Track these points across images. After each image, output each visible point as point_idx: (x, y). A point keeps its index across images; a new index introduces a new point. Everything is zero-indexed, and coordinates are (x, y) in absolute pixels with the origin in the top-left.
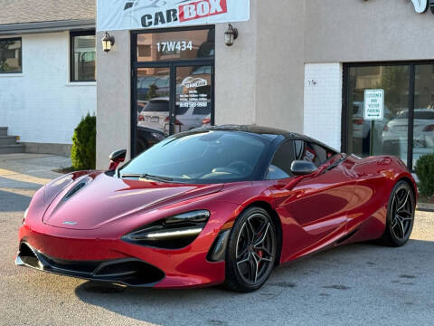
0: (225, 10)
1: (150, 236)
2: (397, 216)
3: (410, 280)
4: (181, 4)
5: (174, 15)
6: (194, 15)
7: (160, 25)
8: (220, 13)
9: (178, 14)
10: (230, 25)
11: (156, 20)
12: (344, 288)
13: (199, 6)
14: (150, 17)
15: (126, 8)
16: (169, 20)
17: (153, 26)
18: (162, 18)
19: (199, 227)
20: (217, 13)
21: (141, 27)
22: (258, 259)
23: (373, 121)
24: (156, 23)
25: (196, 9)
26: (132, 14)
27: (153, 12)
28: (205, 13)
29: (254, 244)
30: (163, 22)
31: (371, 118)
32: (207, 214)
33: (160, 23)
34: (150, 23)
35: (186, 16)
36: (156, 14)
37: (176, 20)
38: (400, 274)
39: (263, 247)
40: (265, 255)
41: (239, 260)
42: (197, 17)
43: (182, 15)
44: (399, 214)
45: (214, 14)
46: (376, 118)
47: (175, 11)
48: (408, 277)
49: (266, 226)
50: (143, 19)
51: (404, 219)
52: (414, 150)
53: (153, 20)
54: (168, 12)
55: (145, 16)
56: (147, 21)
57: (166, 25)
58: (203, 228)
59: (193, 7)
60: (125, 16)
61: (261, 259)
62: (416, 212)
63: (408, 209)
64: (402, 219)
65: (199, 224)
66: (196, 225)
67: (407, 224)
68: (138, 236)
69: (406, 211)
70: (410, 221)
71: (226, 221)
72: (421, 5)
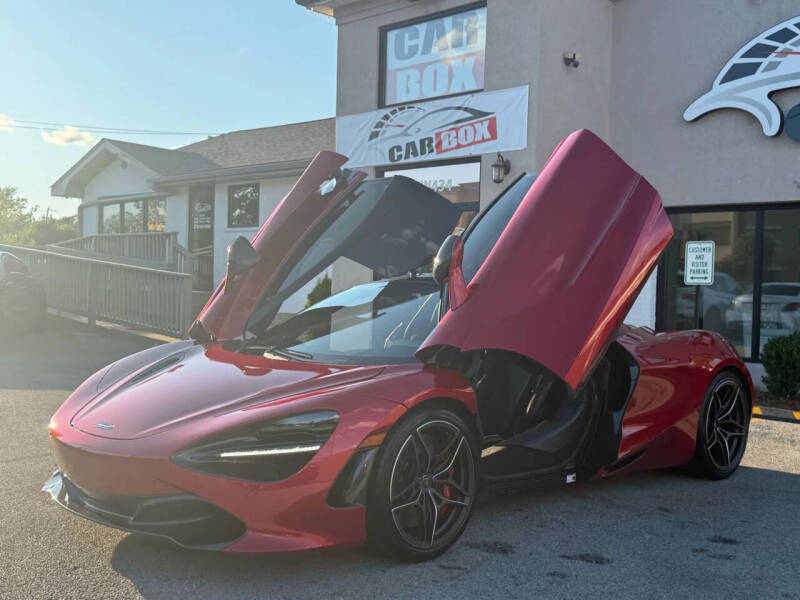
0: (494, 136)
1: (224, 455)
2: (718, 429)
3: (728, 549)
4: (438, 131)
5: (429, 146)
6: (454, 144)
7: (412, 159)
8: (488, 140)
9: (434, 144)
10: (499, 155)
11: (407, 152)
12: (600, 561)
13: (461, 132)
14: (399, 148)
15: (371, 138)
16: (423, 153)
17: (403, 161)
18: (415, 148)
19: (315, 443)
20: (483, 140)
21: (388, 162)
22: (439, 501)
23: (698, 287)
24: (407, 157)
25: (457, 137)
26: (379, 146)
27: (403, 142)
28: (469, 142)
29: (432, 473)
30: (415, 155)
31: (695, 282)
32: (335, 417)
33: (411, 156)
34: (400, 157)
35: (445, 145)
36: (408, 145)
37: (432, 151)
38: (712, 534)
39: (450, 481)
40: (455, 494)
41: (396, 503)
42: (459, 146)
43: (439, 144)
44: (722, 426)
45: (478, 142)
46: (702, 281)
47: (430, 140)
48: (726, 541)
49: (457, 442)
50: (391, 152)
51: (730, 434)
52: (762, 331)
53: (403, 153)
54: (422, 142)
55: (394, 148)
56: (396, 154)
57: (420, 158)
58: (323, 443)
59: (454, 133)
60: (370, 148)
61: (446, 500)
62: (753, 420)
63: (738, 417)
64: (726, 436)
65: (318, 436)
66: (314, 438)
67: (735, 443)
68: (203, 455)
69: (733, 421)
70: (740, 438)
71: (369, 432)
72: (772, 126)
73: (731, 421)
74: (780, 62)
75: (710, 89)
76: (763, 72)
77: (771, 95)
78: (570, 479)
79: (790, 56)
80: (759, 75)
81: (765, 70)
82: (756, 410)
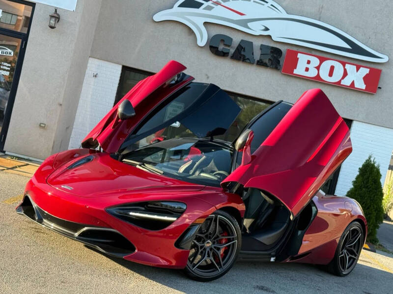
1: (131, 213)
2: (345, 251)
19: (174, 217)
32: (185, 207)
44: (348, 250)
58: (178, 218)
62: (363, 251)
63: (356, 248)
64: (348, 255)
65: (175, 214)
66: (173, 214)
67: (351, 261)
68: (122, 211)
69: (353, 249)
70: (354, 259)
71: (199, 217)
72: (202, 41)
73: (352, 249)
74: (214, 8)
75: (172, 7)
76: (203, 9)
77: (206, 24)
78: (272, 259)
79: (219, 6)
80: (200, 10)
81: (205, 9)
82: (365, 246)
